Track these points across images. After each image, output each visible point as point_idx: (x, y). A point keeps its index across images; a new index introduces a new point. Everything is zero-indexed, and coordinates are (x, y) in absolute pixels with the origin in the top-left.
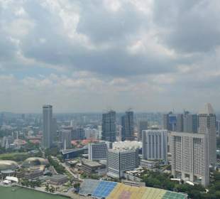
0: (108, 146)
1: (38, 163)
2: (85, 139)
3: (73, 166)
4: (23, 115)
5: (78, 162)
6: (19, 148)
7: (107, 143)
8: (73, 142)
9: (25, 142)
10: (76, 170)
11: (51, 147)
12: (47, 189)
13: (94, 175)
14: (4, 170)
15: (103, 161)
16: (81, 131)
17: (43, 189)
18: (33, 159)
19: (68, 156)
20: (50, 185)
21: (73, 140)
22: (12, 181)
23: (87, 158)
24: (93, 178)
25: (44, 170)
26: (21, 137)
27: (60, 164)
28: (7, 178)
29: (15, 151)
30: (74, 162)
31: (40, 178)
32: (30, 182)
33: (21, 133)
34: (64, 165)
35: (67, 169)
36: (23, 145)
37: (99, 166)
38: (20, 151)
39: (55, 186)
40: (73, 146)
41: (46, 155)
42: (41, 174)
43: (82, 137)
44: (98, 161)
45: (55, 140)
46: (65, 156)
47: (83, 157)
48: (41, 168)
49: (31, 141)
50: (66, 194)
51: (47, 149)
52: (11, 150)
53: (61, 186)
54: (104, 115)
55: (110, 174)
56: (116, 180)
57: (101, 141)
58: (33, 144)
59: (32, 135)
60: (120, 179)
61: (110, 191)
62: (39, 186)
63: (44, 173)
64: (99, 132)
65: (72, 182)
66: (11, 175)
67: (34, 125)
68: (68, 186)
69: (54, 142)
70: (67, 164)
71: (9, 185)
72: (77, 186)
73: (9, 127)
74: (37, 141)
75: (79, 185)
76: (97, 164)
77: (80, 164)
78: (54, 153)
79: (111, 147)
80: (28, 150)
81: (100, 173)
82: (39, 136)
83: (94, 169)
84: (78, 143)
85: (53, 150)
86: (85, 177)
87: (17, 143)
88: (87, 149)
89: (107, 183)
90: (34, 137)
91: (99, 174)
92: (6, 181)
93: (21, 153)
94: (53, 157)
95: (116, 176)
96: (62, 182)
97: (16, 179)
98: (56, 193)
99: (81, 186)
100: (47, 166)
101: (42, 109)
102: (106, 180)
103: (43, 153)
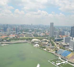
1: (46, 41)
4: (46, 26)
5: (60, 43)
7: (71, 37)
9: (45, 34)
10: (58, 45)
13: (64, 48)
14: (36, 42)
16: (63, 32)
19: (57, 40)
20: (48, 49)
21: (60, 35)
22: (37, 46)
23: (63, 42)
25: (48, 44)
26: (44, 33)
29: (41, 37)
30: (58, 42)
31: (46, 46)
32: (42, 47)
33: (44, 31)
35: (56, 44)
38: (42, 37)
39: (49, 49)
40: (60, 37)
42: (46, 45)
46: (56, 40)
47: (62, 41)
48: (47, 43)
49: (46, 34)
50: (52, 53)
53: (51, 50)
54: (72, 27)
55: (70, 49)
57: (69, 37)
58: (47, 35)
59: (47, 32)
60: (73, 51)
61: (68, 54)
62: (45, 48)
63: (48, 45)
64: (69, 34)
65: (56, 49)
66: (37, 44)
68: (54, 50)
71: (36, 47)
73: (41, 29)
74: (49, 34)
75: (57, 50)
77: (60, 44)
79: (72, 39)
80: (45, 37)
82: (49, 33)
83: (64, 46)
84: (62, 36)
85: (53, 38)
86: (60, 48)
87: (42, 34)
90: (48, 33)
91: (66, 48)
94: (52, 40)
95: (72, 50)
96: (52, 48)
97: (38, 45)
98: (49, 51)
100: (49, 43)
101: (50, 24)
102: (68, 50)
103: (49, 38)
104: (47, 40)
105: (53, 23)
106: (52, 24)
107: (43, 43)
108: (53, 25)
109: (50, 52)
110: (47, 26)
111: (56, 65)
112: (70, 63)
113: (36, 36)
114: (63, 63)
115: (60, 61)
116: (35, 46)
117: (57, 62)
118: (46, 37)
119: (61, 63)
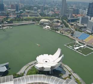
0: (89, 19)
1: (58, 22)
2: (79, 14)
3: (72, 25)
4: (54, 1)
5: (75, 24)
6: (51, 15)
7: (89, 17)
8: (73, 15)
9: (54, 13)
10: (73, 27)
11: (64, 16)
12: (61, 32)
13: (80, 30)
15: (85, 25)
16: (78, 10)
17: (59, 32)
18: (56, 20)
20: (62, 31)
21: (74, 14)
23: (78, 22)
24: (79, 31)
26: (52, 11)
27: (67, 23)
28: (46, 26)
29: (49, 16)
30: (73, 23)
31: (58, 28)
32: (55, 29)
33: (52, 9)
34: (68, 24)
35: (70, 26)
36: (53, 14)
37: (83, 27)
38: (51, 16)
40: (73, 17)
41: (61, 19)
43: (78, 13)
44: (83, 25)
45: (66, 13)
46: (69, 21)
48: (59, 24)
49: (56, 13)
51: (62, 17)
52: (48, 15)
53: (66, 32)
54: (90, 4)
55: (87, 31)
56: (90, 34)
57: (86, 16)
59: (57, 10)
61: (86, 38)
62: (57, 31)
63: (60, 26)
64: (86, 12)
66: (48, 25)
67: (58, 6)
68: (69, 33)
69: (65, 14)
70: (70, 24)
72: (72, 33)
73: (48, 6)
74: (59, 13)
75: (73, 33)
76: (83, 26)
77: (75, 25)
78: (65, 19)
80: (55, 16)
81: (83, 30)
82: (59, 11)
84: (76, 15)
86: (76, 30)
88: (79, 19)
89: (85, 34)
90: (57, 11)
92: (45, 27)
93: (52, 17)
94: (64, 20)
95: (90, 32)
97: (49, 27)
99: (74, 34)
100: (62, 24)
102: (85, 33)
103: (61, 18)
111: (74, 49)
112: (89, 48)
113: (43, 15)
114: (81, 47)
115: (78, 45)
116: (46, 28)
117: (74, 46)
118: (57, 17)
119: (80, 47)
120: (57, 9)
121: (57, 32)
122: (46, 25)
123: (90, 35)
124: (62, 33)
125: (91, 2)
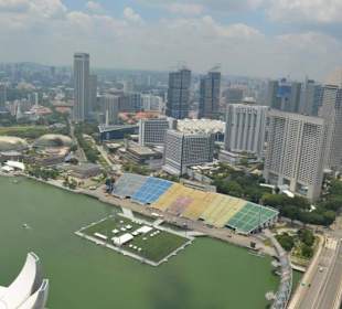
1: (59, 143)
3: (113, 151)
4: (53, 69)
5: (123, 146)
6: (37, 118)
7: (170, 120)
9: (48, 110)
10: (117, 157)
11: (86, 121)
12: (65, 184)
13: (141, 167)
14: (7, 150)
15: (159, 148)
16: (136, 98)
17: (59, 183)
18: (51, 137)
19: (108, 135)
20: (70, 178)
22: (16, 169)
23: (136, 140)
25: (66, 155)
26: (42, 102)
28: (10, 163)
29: (30, 123)
30: (115, 145)
31: (58, 166)
32: (42, 171)
33: (45, 97)
34: (100, 149)
35: (105, 155)
36: (44, 115)
37: (151, 155)
39: (78, 180)
40: (122, 122)
41: (75, 133)
42: (62, 160)
43: (138, 109)
44: (152, 147)
45: (94, 110)
46: (103, 136)
47: (131, 139)
48: (63, 151)
49: (58, 109)
50: (93, 193)
51: (81, 123)
52: (25, 121)
53: (87, 181)
55: (167, 168)
56: (174, 179)
57: (162, 117)
58: (60, 114)
59: (63, 100)
60: (181, 176)
61: (161, 193)
62: (54, 178)
63: (67, 159)
65: (105, 176)
66: (15, 158)
67: (67, 85)
68: (98, 181)
70: (105, 148)
71: (11, 174)
72: (110, 183)
73: (28, 86)
74: (69, 110)
75: (113, 181)
76: (150, 151)
77: (124, 150)
78: (90, 129)
79: (175, 127)
80: (51, 123)
81: (151, 165)
82: (71, 103)
83: (144, 159)
84: (129, 116)
85: (89, 126)
86: (127, 170)
87: (36, 111)
89: (157, 182)
90: (64, 103)
91: (150, 167)
92: (6, 168)
93: (40, 127)
94: (85, 136)
95: (176, 172)
96: (89, 174)
97: (21, 165)
98: (78, 190)
99: (117, 183)
100: (73, 149)
102: (159, 176)
103: (72, 128)
104: (65, 138)
105: (87, 56)
106: (82, 60)
107: (42, 155)
108: (87, 63)
109: (80, 193)
110: (57, 71)
111: (115, 246)
113: (5, 120)
117: (115, 231)
118: (58, 125)
120: (62, 96)
121: (51, 182)
122: (9, 158)
123: (176, 184)
124: (73, 186)
125: (176, 70)
